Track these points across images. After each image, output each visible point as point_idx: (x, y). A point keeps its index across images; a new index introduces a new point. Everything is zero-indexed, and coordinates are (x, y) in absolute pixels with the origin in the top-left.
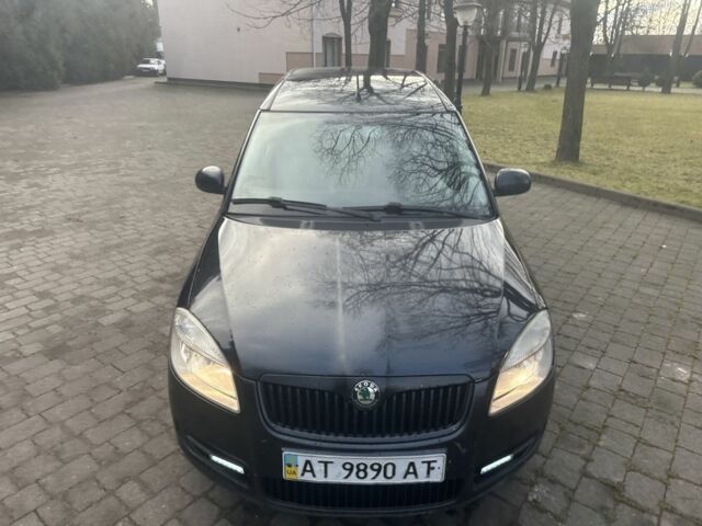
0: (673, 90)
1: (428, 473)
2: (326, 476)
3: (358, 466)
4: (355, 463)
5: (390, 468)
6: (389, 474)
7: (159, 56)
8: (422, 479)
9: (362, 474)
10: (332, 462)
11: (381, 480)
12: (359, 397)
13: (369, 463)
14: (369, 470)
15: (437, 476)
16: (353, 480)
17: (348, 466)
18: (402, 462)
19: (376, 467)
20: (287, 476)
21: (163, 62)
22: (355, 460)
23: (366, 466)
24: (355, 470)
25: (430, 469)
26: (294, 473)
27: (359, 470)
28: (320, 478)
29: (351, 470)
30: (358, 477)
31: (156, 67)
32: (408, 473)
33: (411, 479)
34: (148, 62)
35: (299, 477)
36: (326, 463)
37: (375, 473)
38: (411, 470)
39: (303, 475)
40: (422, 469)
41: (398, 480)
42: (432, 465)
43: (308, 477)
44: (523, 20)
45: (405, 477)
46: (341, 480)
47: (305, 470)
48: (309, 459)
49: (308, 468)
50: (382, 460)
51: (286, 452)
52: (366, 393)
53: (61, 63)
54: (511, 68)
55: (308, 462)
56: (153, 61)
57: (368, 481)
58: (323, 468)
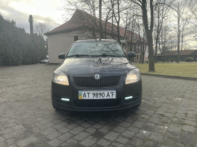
0: (180, 62)
1: (112, 96)
2: (89, 97)
3: (96, 94)
4: (95, 93)
5: (103, 94)
6: (103, 96)
7: (47, 59)
8: (111, 98)
9: (97, 96)
10: (90, 93)
11: (101, 98)
12: (96, 77)
13: (98, 93)
14: (98, 95)
15: (114, 97)
16: (95, 98)
17: (94, 94)
18: (106, 93)
19: (100, 94)
20: (80, 98)
21: (48, 60)
22: (95, 92)
23: (98, 94)
24: (95, 95)
25: (113, 95)
26: (81, 97)
27: (96, 95)
28: (87, 98)
29: (94, 95)
30: (96, 97)
31: (46, 61)
32: (107, 96)
33: (108, 98)
34: (44, 60)
35: (82, 98)
36: (89, 93)
37: (100, 96)
38: (108, 95)
39: (83, 97)
40: (111, 95)
41: (105, 98)
42: (113, 93)
43: (85, 98)
44: (139, 48)
45: (107, 97)
46: (92, 98)
47: (84, 96)
48: (85, 92)
49: (85, 95)
50: (102, 92)
51: (79, 91)
52: (97, 76)
53: (21, 59)
54: (138, 59)
55: (85, 93)
56: (45, 60)
57: (98, 98)
58: (88, 95)
